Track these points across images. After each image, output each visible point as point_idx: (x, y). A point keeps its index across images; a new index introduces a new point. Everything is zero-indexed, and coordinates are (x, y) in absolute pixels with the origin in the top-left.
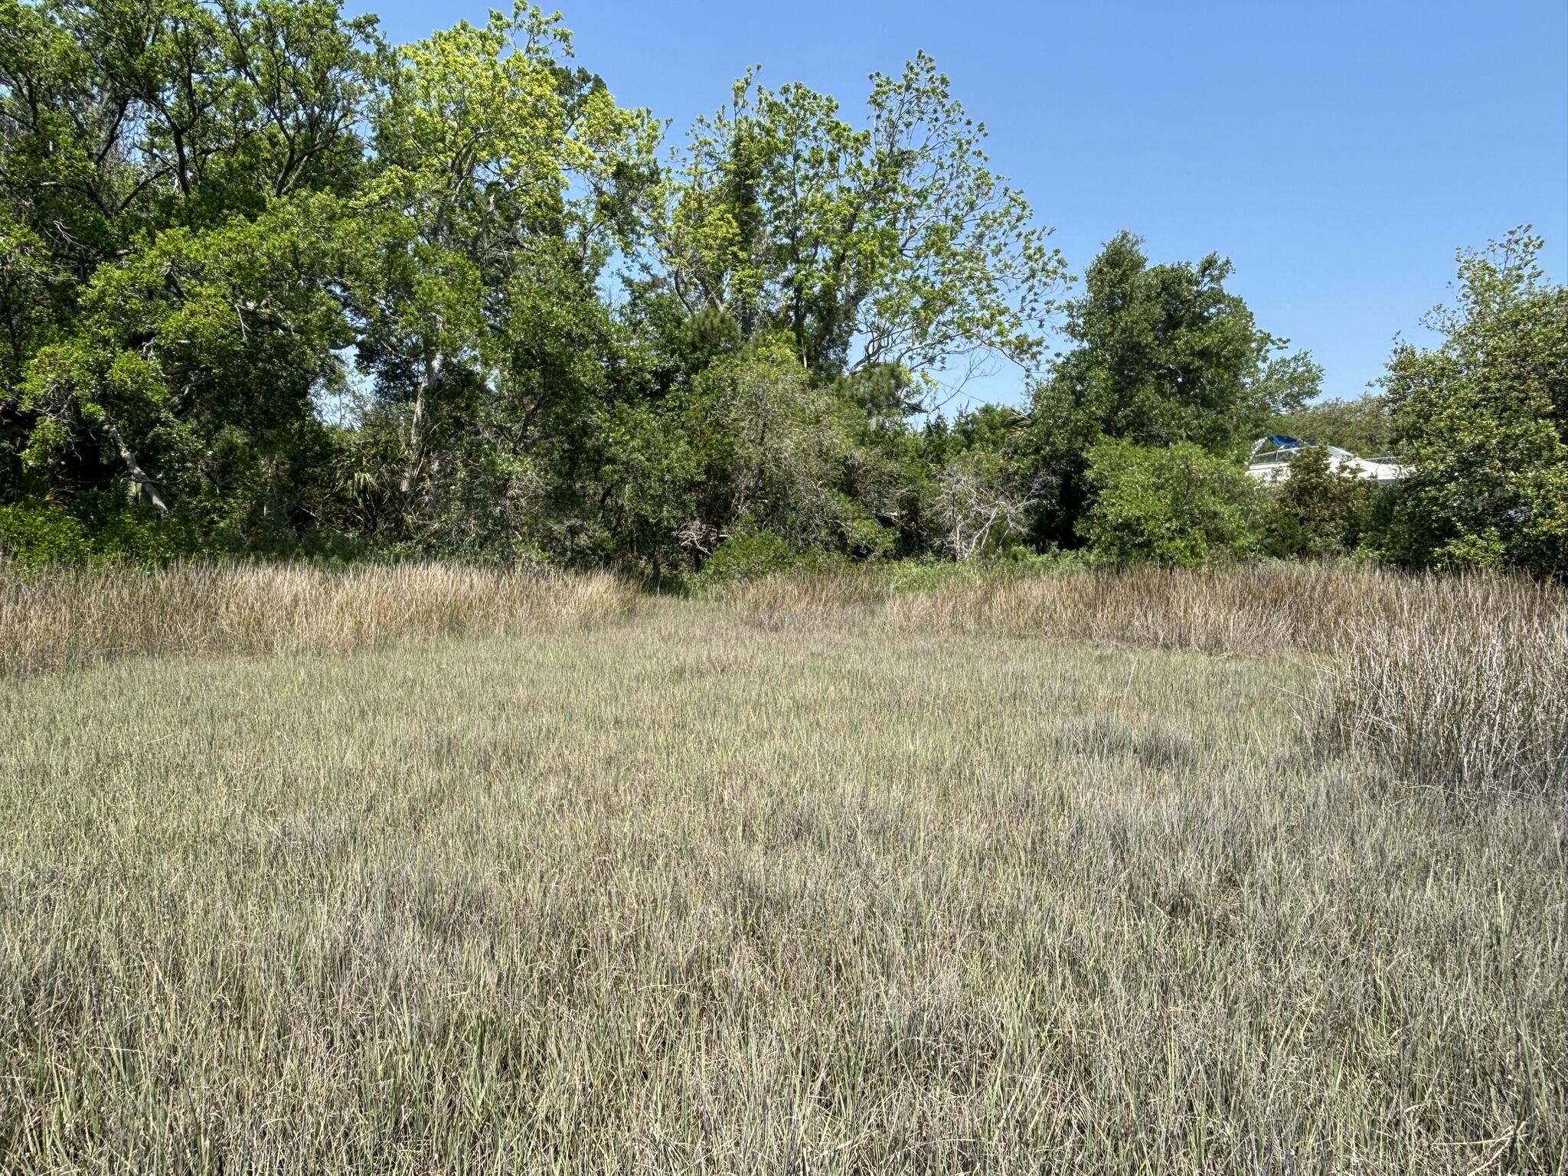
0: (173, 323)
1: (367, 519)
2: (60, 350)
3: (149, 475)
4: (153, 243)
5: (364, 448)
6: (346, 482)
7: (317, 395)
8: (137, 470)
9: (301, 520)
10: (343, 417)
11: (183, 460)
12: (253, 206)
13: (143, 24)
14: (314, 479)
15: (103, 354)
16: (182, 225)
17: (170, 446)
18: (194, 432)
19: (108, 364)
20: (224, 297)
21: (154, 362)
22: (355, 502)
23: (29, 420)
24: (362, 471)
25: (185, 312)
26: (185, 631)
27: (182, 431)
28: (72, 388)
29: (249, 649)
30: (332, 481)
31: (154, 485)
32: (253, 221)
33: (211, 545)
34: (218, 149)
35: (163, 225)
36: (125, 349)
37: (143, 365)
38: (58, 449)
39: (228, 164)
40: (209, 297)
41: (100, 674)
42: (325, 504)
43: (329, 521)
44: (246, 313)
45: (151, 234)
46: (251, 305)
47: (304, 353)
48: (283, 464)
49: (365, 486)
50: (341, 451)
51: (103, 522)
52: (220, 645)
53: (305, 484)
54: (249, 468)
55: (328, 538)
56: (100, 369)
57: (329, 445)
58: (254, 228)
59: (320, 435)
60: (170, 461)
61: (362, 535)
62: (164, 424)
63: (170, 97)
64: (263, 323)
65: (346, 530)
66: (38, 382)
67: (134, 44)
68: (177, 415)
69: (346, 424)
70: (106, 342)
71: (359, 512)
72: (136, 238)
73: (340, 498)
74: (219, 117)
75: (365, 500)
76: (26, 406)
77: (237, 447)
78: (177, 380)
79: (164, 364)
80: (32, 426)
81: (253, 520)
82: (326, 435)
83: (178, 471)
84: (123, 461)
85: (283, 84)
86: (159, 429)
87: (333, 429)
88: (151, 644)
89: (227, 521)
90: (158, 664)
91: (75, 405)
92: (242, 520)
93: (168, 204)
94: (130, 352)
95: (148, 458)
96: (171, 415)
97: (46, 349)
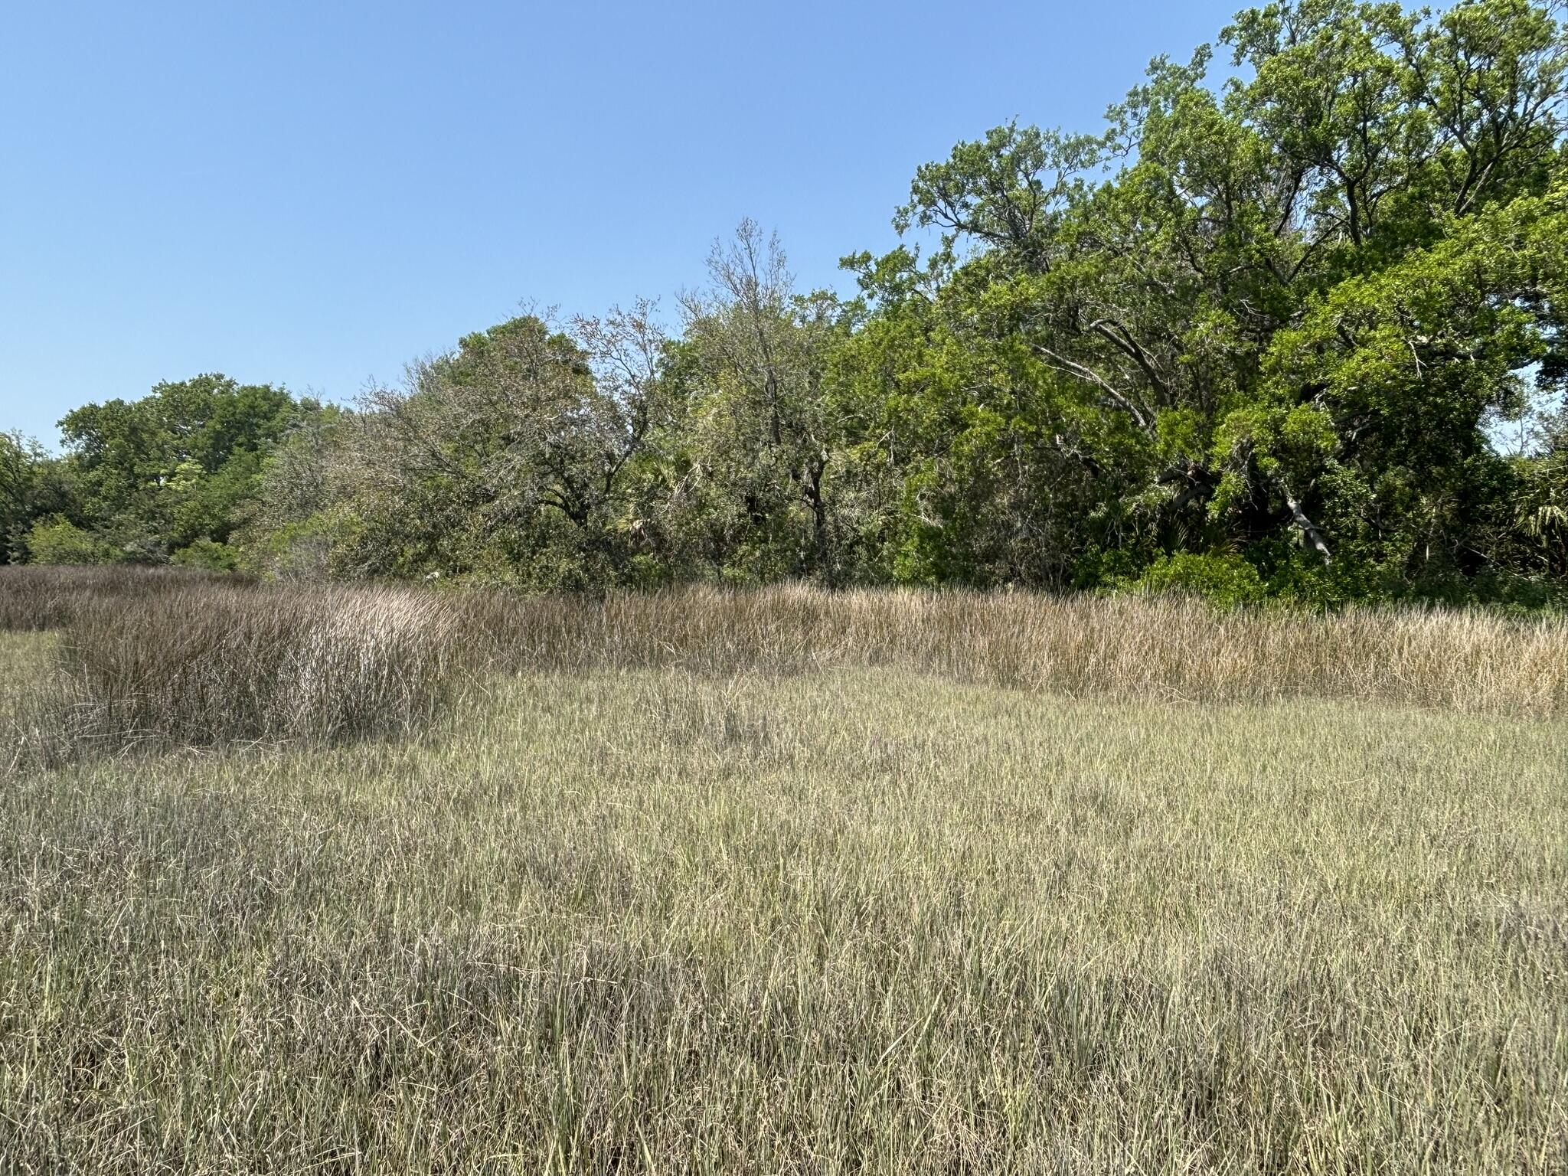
0: (1345, 373)
1: (1552, 559)
2: (1242, 414)
3: (1313, 522)
4: (1326, 301)
5: (1552, 477)
6: (1527, 516)
7: (1486, 424)
8: (1303, 518)
9: (1471, 563)
10: (1525, 444)
11: (1346, 504)
12: (1430, 235)
13: (1321, 94)
14: (1486, 517)
15: (1278, 411)
16: (1354, 275)
17: (1333, 493)
18: (1357, 477)
19: (1283, 419)
20: (1398, 336)
21: (1325, 414)
22: (1538, 540)
23: (1217, 478)
24: (1549, 504)
25: (1357, 358)
26: (1357, 676)
27: (1344, 476)
28: (1252, 446)
29: (1424, 701)
30: (1511, 516)
31: (1318, 531)
32: (1430, 251)
33: (1373, 589)
34: (1390, 188)
35: (1335, 280)
36: (1298, 404)
37: (1313, 414)
38: (1238, 500)
39: (1396, 201)
40: (1384, 339)
41: (1278, 710)
42: (1500, 544)
43: (1503, 563)
44: (1420, 348)
45: (1323, 293)
46: (1424, 340)
47: (1480, 379)
48: (1450, 501)
49: (1553, 520)
50: (1522, 482)
51: (1272, 569)
52: (1392, 693)
53: (1474, 522)
54: (1408, 509)
55: (1505, 583)
56: (1276, 426)
57: (1510, 477)
58: (1433, 257)
59: (1499, 468)
60: (1333, 508)
61: (1548, 578)
62: (1328, 472)
63: (1343, 154)
64: (1435, 354)
65: (1525, 572)
66: (1226, 444)
67: (1313, 116)
68: (1341, 462)
69: (1529, 451)
70: (1280, 400)
71: (1541, 552)
72: (1311, 298)
73: (1519, 537)
74: (1391, 155)
75: (1551, 537)
76: (1215, 467)
77: (1396, 488)
78: (1343, 426)
79: (1333, 414)
80: (1218, 482)
81: (1414, 563)
82: (1506, 467)
83: (1341, 516)
84: (1289, 510)
85: (1466, 95)
86: (1325, 477)
87: (1512, 459)
88: (1322, 685)
89: (1384, 564)
90: (1332, 705)
91: (1254, 459)
92: (1402, 563)
93: (1338, 257)
94: (1303, 406)
95: (1312, 505)
96: (1336, 462)
97: (1231, 415)
